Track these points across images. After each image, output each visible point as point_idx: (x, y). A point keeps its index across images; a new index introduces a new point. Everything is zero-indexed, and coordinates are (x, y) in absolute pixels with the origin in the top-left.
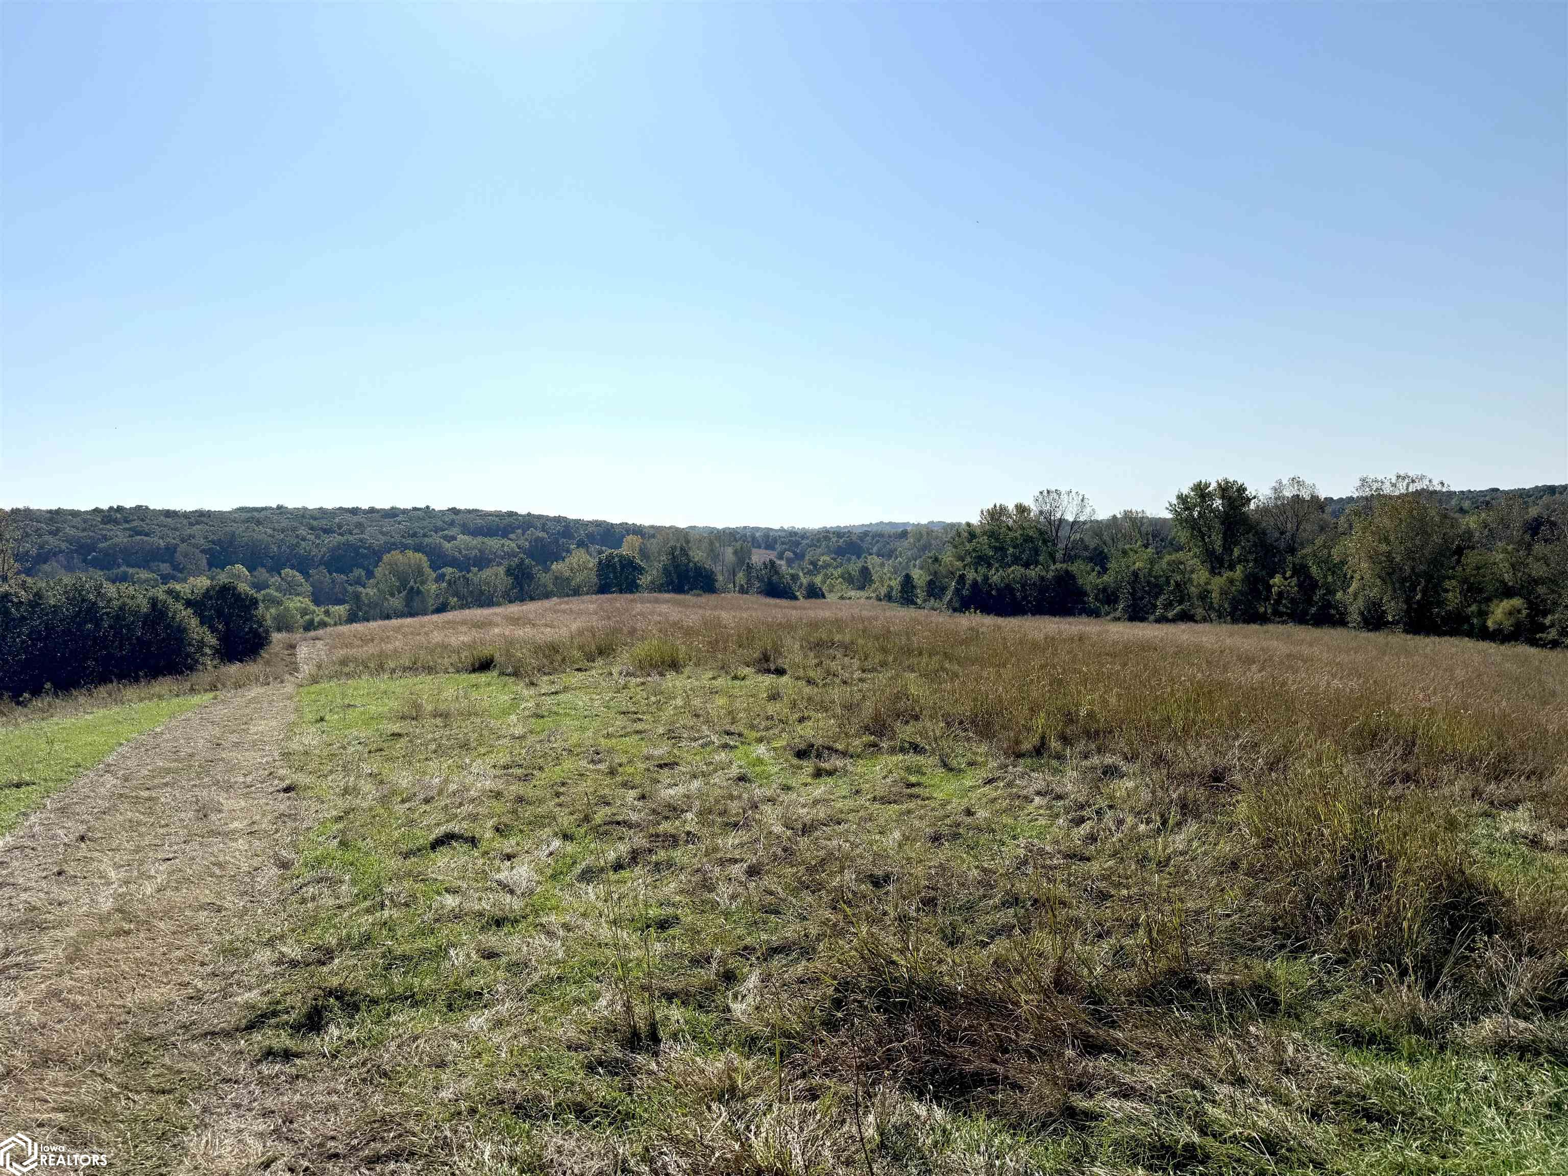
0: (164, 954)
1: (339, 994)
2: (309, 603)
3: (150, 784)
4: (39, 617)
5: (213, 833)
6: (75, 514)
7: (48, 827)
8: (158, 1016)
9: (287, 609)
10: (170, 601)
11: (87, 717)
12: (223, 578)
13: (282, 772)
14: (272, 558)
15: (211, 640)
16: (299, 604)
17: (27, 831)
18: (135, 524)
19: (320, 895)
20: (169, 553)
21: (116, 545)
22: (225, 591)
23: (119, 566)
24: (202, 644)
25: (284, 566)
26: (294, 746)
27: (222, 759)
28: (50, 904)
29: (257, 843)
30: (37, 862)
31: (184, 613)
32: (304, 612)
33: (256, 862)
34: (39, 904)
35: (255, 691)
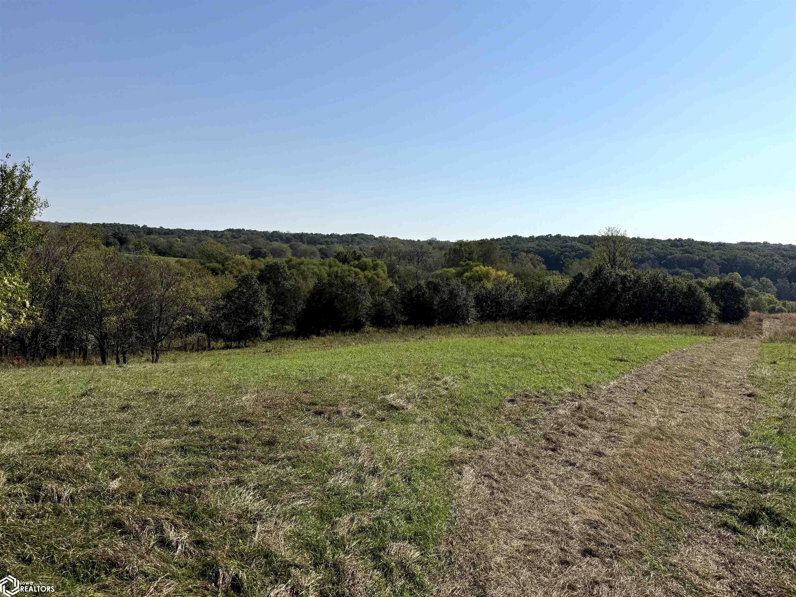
0: (678, 456)
1: (770, 512)
2: (774, 298)
3: (678, 374)
4: (638, 288)
5: (706, 406)
6: (659, 241)
7: (632, 382)
8: (672, 483)
9: (761, 300)
10: (698, 287)
11: (652, 336)
12: (727, 278)
13: (748, 385)
14: (755, 270)
15: (716, 309)
16: (768, 298)
17: (623, 381)
18: (686, 247)
19: (763, 456)
20: (700, 264)
21: (675, 257)
22: (728, 286)
23: (675, 268)
24: (711, 311)
25: (762, 275)
26: (757, 373)
27: (715, 371)
28: (630, 415)
29: (730, 418)
30: (625, 396)
31: (704, 294)
32: (770, 302)
33: (728, 427)
34: (625, 414)
35: (736, 340)
